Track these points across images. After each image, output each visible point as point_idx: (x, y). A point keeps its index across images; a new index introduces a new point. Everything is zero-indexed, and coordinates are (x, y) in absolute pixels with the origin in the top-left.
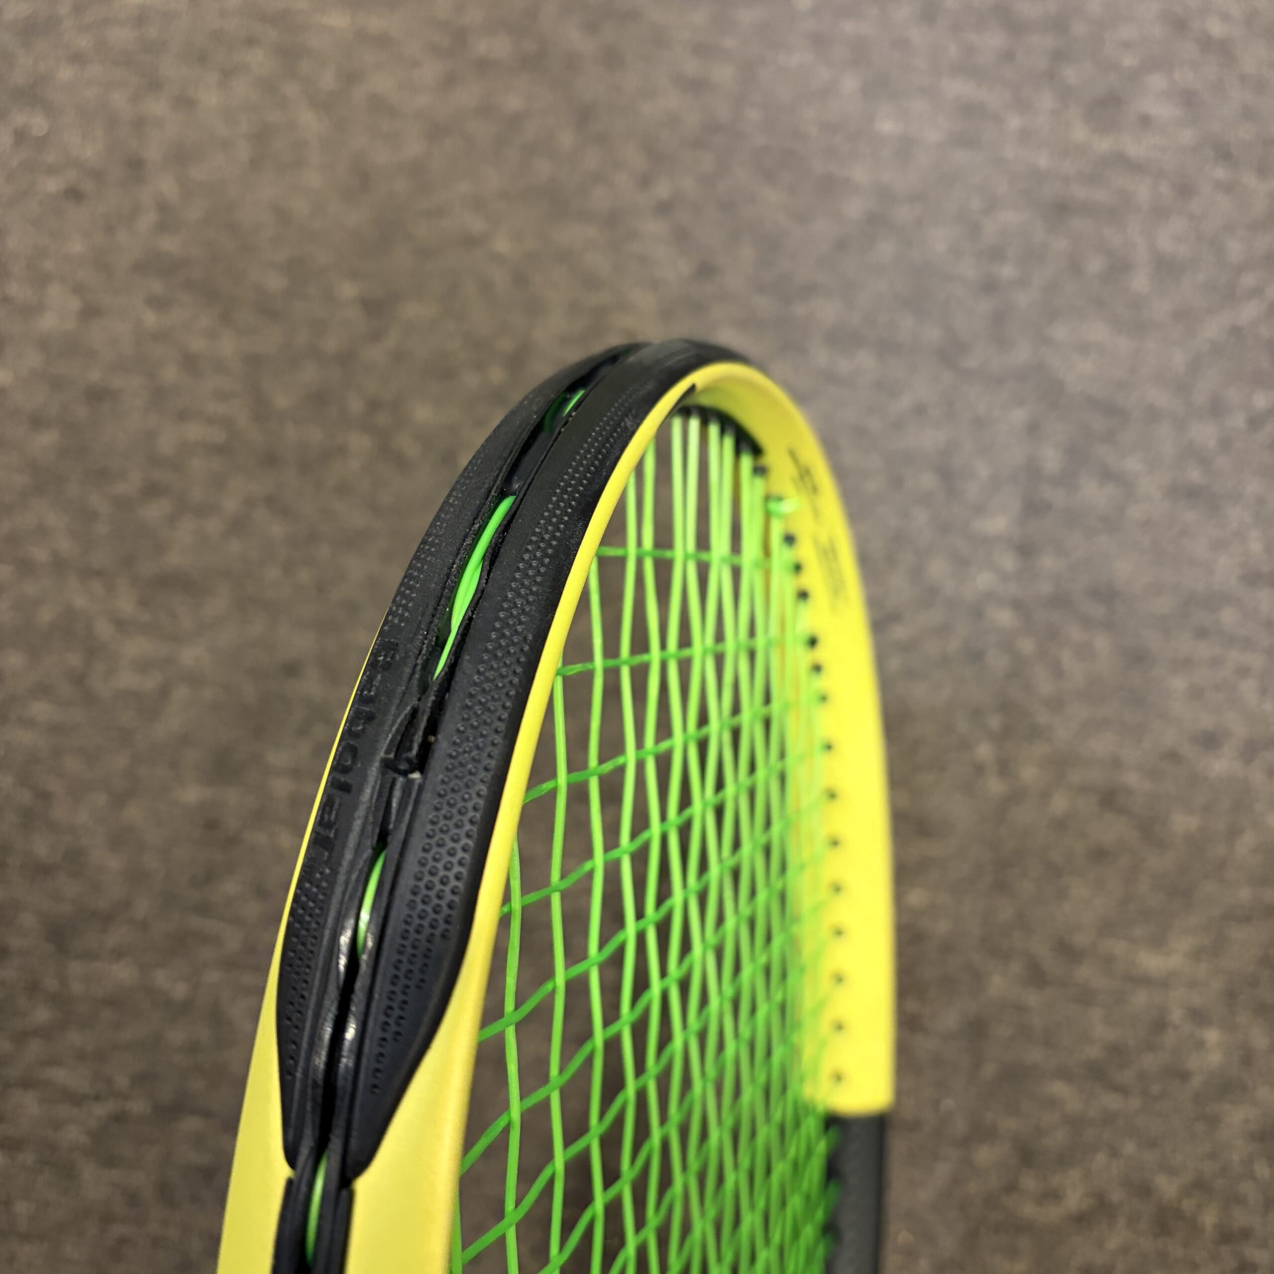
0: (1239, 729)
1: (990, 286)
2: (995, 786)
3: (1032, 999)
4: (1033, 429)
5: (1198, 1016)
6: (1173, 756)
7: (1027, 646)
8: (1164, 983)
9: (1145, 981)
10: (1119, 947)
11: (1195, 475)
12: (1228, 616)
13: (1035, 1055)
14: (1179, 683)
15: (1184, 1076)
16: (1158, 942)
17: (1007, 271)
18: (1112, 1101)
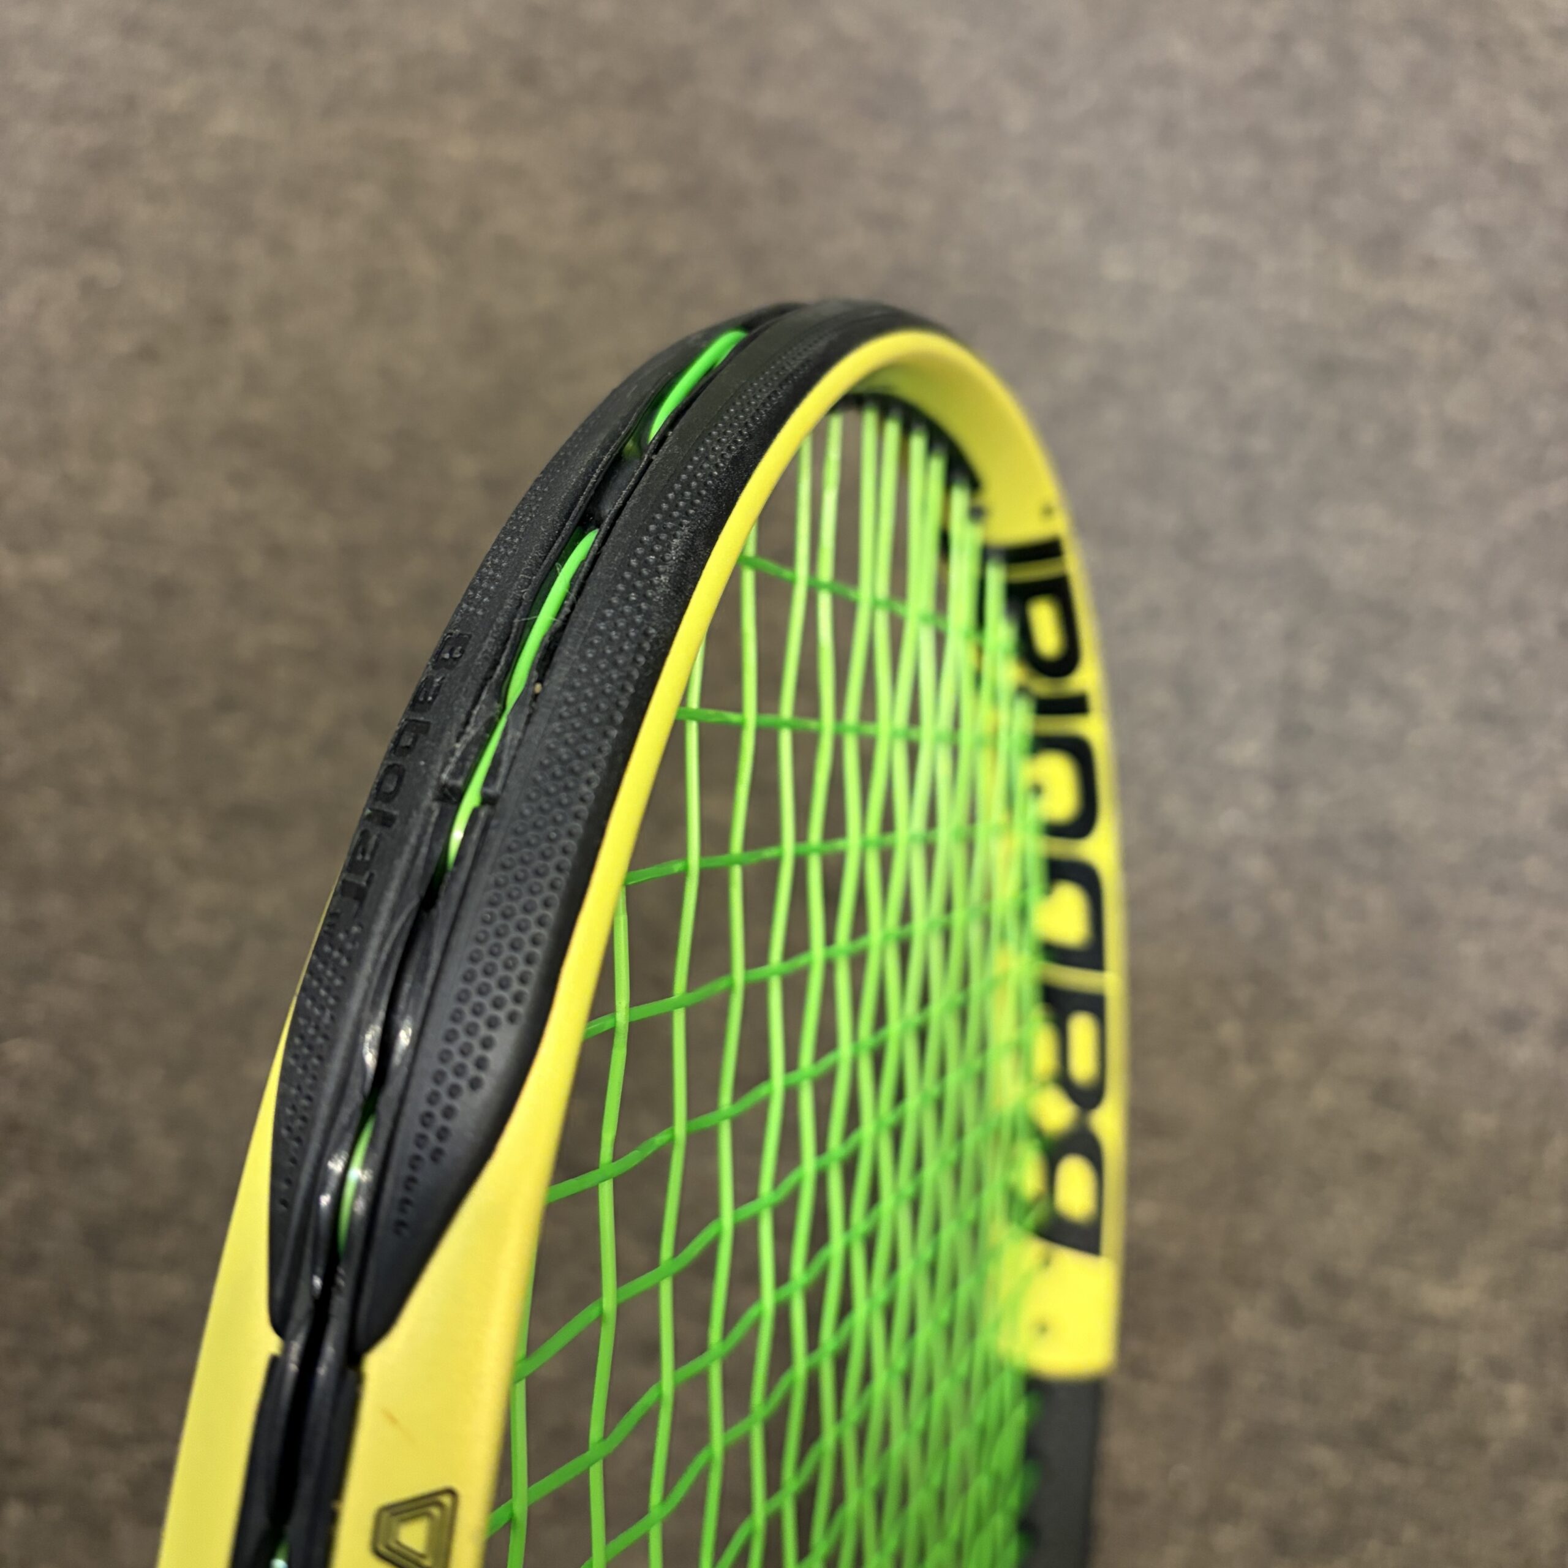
0: (1547, 1005)
1: (1239, 461)
2: (1243, 1075)
3: (1287, 1340)
4: (1292, 638)
5: (1500, 1369)
6: (1464, 1040)
7: (1284, 901)
8: (1453, 1325)
9: (1429, 1321)
10: (1395, 1278)
11: (1492, 692)
12: (1535, 869)
13: (1291, 1412)
14: (1471, 949)
15: (1480, 1443)
16: (1447, 1272)
17: (1260, 444)
18: (1388, 1474)
